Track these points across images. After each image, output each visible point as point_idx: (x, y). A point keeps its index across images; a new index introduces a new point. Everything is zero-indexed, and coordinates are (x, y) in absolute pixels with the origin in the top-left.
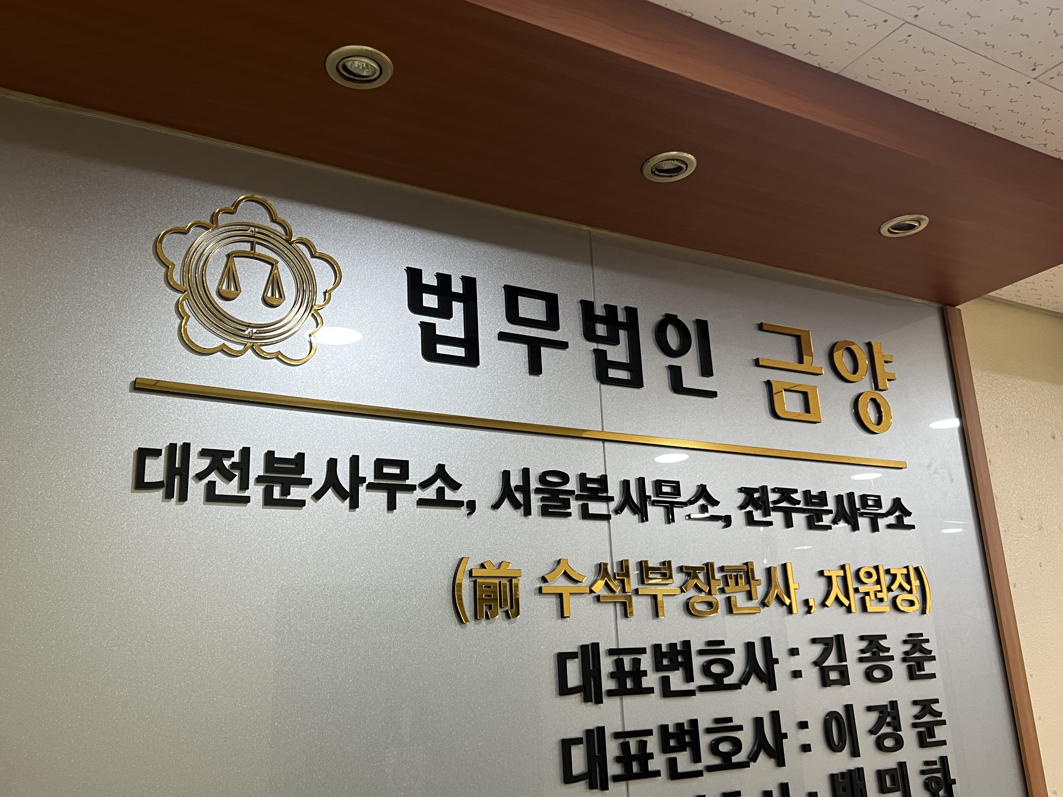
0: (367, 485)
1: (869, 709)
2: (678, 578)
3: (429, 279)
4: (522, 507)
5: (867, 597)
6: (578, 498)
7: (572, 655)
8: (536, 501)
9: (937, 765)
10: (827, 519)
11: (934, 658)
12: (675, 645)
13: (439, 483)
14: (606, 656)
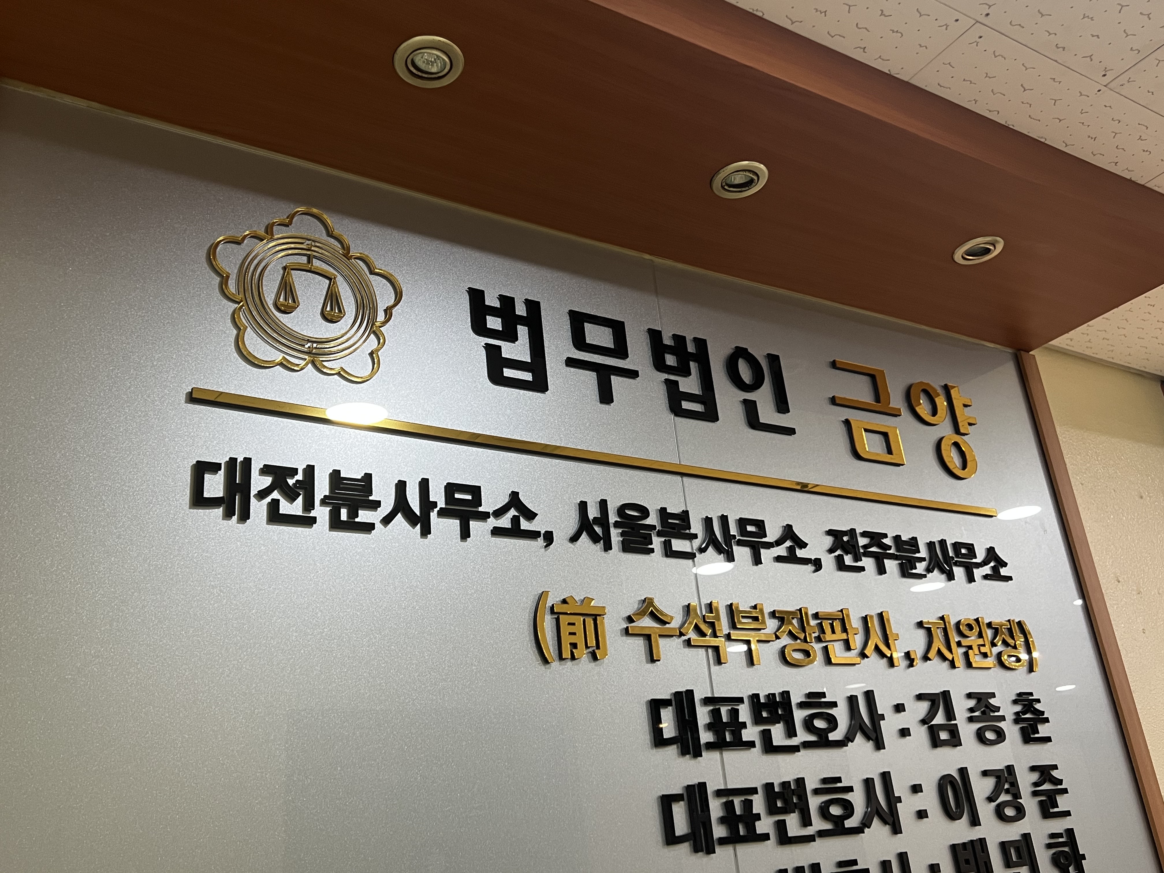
0: (438, 511)
1: (985, 773)
2: (772, 625)
3: (492, 301)
4: (602, 541)
5: (970, 651)
6: (659, 534)
7: (665, 703)
8: (615, 535)
9: (1063, 837)
10: (920, 568)
11: (1047, 720)
12: (774, 695)
13: (513, 512)
14: (701, 706)
